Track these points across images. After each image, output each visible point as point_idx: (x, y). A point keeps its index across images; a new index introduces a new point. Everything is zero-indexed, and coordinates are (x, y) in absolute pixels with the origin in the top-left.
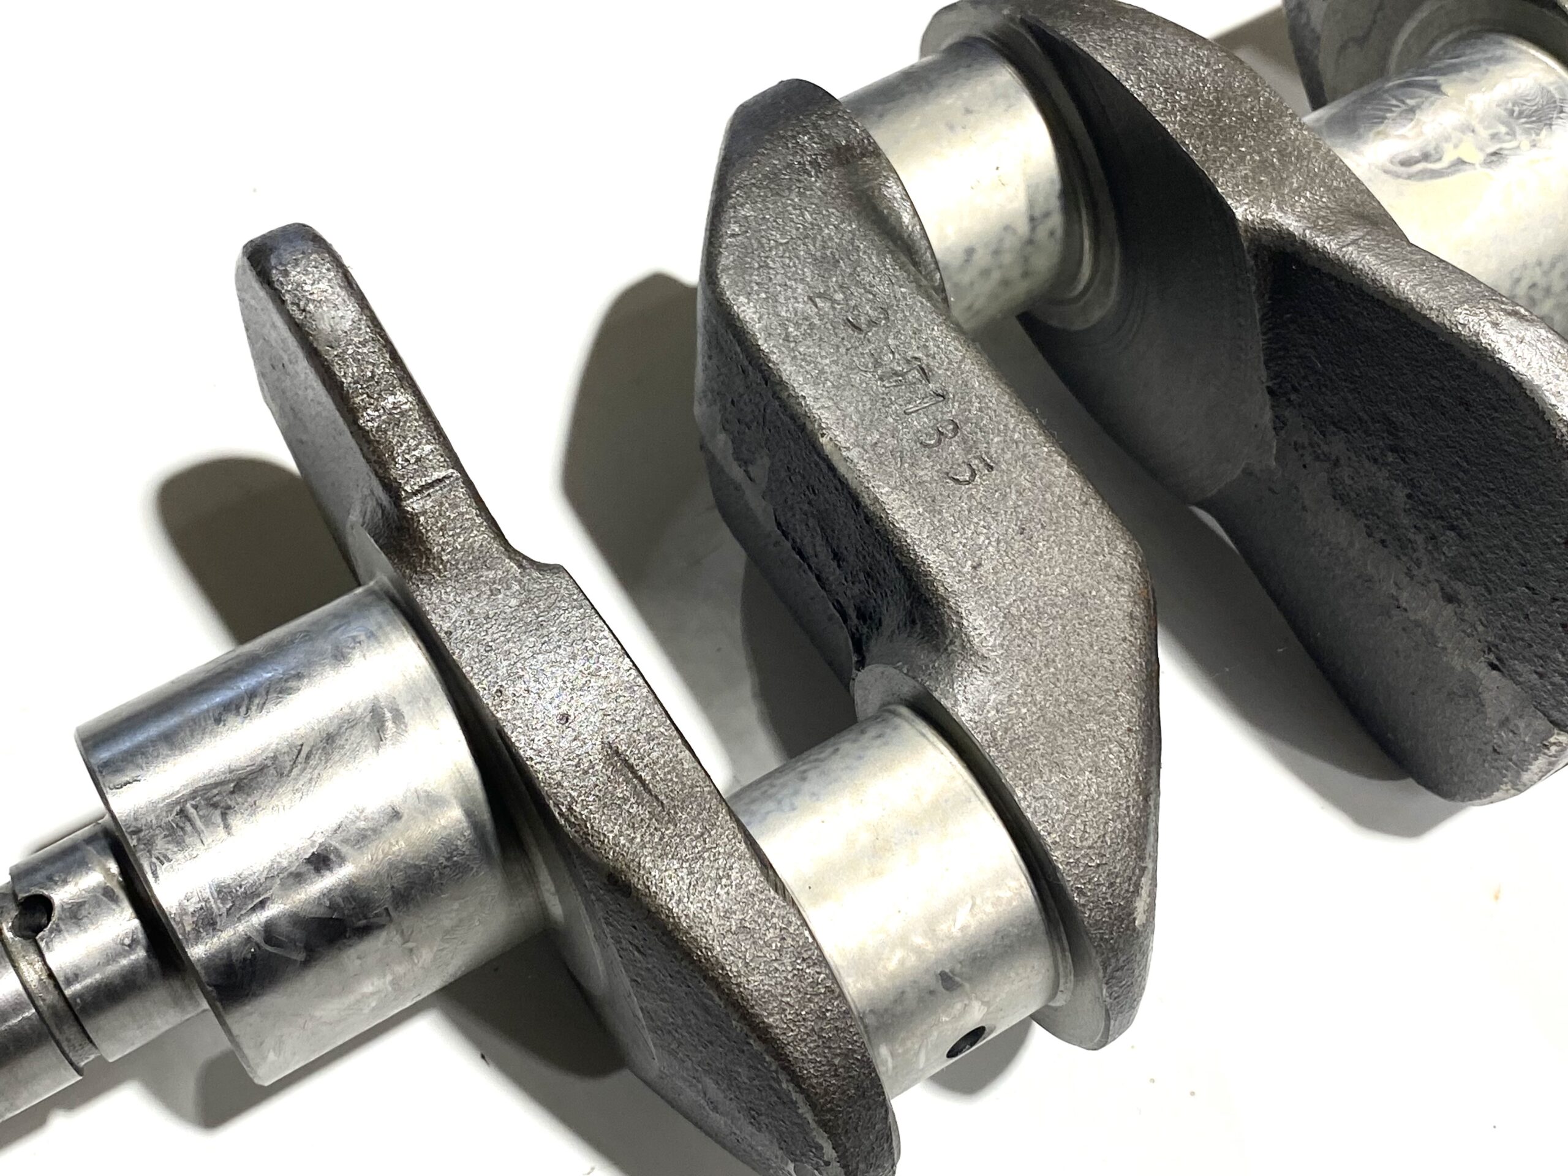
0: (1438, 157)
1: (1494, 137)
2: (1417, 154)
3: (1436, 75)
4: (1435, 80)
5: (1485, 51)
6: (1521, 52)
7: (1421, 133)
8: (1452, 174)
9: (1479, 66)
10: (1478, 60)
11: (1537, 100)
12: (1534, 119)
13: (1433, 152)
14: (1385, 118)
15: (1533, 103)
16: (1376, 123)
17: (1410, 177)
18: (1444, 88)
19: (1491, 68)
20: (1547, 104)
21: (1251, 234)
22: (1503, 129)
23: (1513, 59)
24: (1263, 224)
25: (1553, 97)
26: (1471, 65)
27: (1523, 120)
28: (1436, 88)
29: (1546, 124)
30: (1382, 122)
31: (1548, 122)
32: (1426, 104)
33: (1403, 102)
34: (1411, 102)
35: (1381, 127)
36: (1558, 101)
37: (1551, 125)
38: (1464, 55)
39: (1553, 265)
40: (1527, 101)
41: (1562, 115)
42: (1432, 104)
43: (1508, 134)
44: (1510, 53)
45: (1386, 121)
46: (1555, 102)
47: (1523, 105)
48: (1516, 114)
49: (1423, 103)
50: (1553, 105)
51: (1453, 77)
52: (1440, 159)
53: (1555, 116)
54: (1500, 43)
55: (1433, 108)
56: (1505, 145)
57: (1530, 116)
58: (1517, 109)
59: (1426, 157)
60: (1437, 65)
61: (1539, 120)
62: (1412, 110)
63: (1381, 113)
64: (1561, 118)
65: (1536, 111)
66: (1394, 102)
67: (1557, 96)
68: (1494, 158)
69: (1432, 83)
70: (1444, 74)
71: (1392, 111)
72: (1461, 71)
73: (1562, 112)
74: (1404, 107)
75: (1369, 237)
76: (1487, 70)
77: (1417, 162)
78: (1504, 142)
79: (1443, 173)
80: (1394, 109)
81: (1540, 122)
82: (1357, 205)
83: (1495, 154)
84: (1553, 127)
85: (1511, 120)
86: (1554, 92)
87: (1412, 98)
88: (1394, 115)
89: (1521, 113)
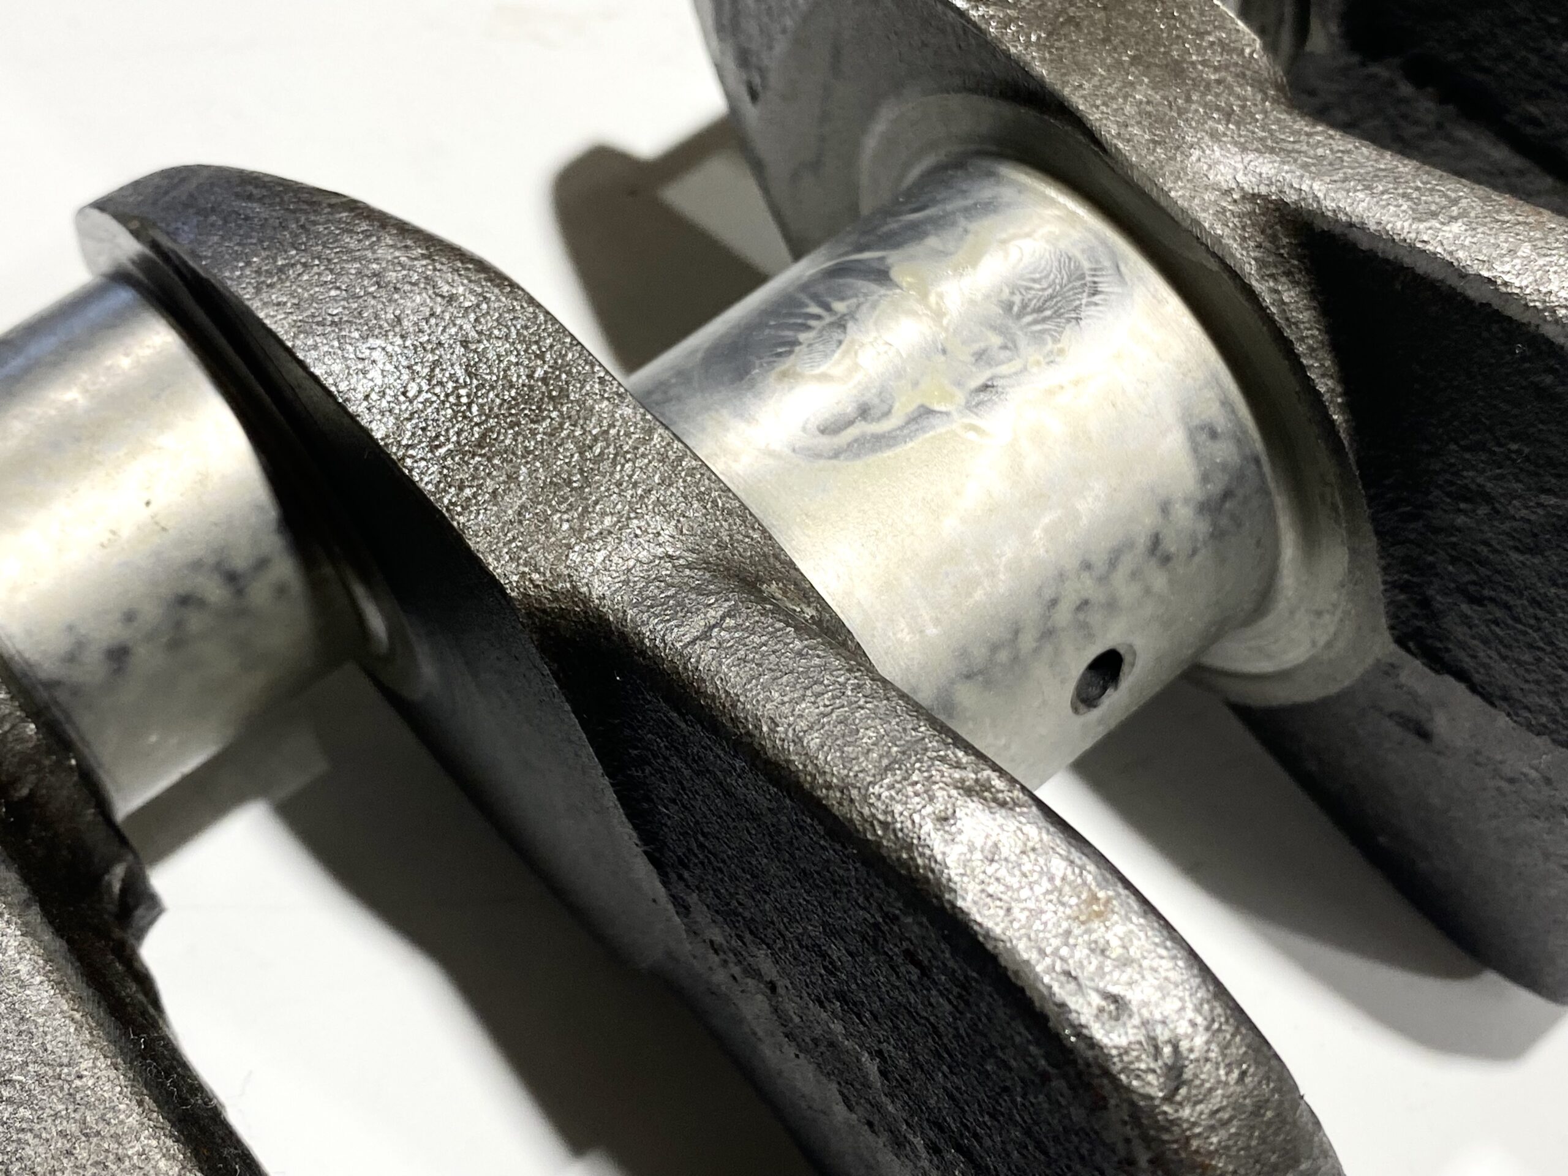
0: (885, 408)
1: (981, 356)
2: (850, 409)
3: (884, 249)
4: (882, 259)
5: (964, 193)
6: (1022, 189)
7: (856, 367)
8: (911, 437)
9: (954, 224)
10: (953, 213)
11: (1052, 276)
12: (1048, 313)
13: (876, 401)
14: (795, 343)
15: (1045, 285)
16: (779, 355)
17: (836, 455)
18: (894, 274)
19: (973, 226)
20: (1069, 281)
21: (540, 619)
22: (996, 340)
23: (1009, 205)
24: (557, 600)
25: (1078, 267)
26: (940, 223)
27: (1029, 319)
28: (881, 275)
29: (1069, 320)
30: (791, 352)
31: (1074, 315)
32: (864, 308)
33: (828, 308)
34: (840, 307)
35: (787, 363)
36: (1088, 273)
37: (1078, 319)
38: (934, 202)
39: (1113, 563)
40: (1034, 281)
41: (1096, 299)
42: (874, 306)
43: (1004, 347)
44: (1007, 193)
45: (797, 349)
46: (1082, 277)
47: (1028, 289)
48: (1015, 309)
49: (858, 306)
50: (1078, 284)
51: (914, 249)
52: (887, 414)
53: (1084, 301)
54: (990, 174)
55: (877, 312)
56: (1003, 369)
57: (1040, 310)
58: (1017, 299)
59: (864, 412)
60: (892, 225)
61: (1057, 314)
62: (841, 324)
63: (788, 333)
64: (1096, 304)
65: (1051, 297)
66: (814, 309)
67: (1086, 265)
68: (982, 396)
69: (875, 265)
70: (897, 245)
71: (809, 328)
72: (925, 234)
73: (1095, 293)
74: (828, 319)
75: (732, 623)
76: (966, 231)
77: (851, 423)
78: (1002, 363)
79: (894, 438)
80: (812, 323)
81: (1059, 316)
82: (721, 546)
83: (985, 387)
84: (1082, 323)
85: (1010, 323)
86: (1079, 255)
87: (842, 299)
88: (811, 335)
89: (1024, 306)
